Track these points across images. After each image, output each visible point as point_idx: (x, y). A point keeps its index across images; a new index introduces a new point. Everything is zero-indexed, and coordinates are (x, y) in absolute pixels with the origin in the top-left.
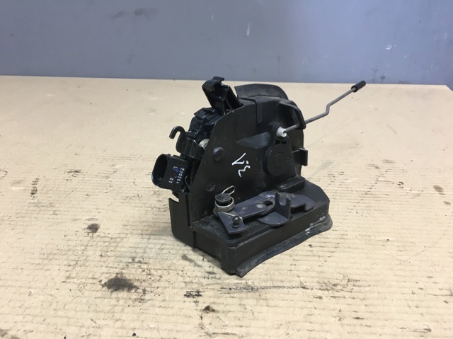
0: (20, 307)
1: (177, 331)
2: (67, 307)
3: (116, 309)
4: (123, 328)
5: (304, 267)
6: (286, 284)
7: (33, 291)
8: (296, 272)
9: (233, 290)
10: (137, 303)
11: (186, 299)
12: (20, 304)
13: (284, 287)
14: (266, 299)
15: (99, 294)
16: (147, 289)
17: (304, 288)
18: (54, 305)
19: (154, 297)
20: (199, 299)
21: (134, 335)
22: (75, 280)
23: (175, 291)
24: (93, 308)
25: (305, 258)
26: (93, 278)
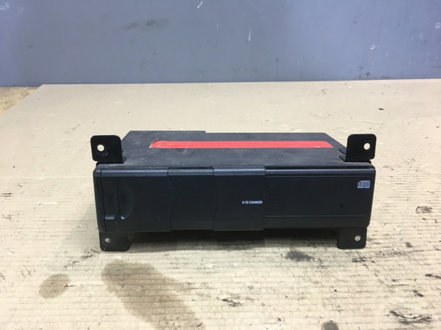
0: (236, 277)
1: (366, 286)
2: (270, 275)
3: (309, 274)
4: (323, 286)
5: (430, 235)
6: (424, 248)
7: (235, 264)
8: (425, 239)
9: (386, 256)
10: (320, 269)
11: (355, 264)
12: (233, 275)
13: (423, 251)
14: (415, 260)
15: (287, 264)
16: (322, 258)
17: (438, 250)
18: (260, 274)
19: (330, 264)
20: (366, 263)
21: (336, 291)
22: (261, 255)
23: (344, 259)
24: (290, 274)
25: (426, 228)
26: (274, 252)
